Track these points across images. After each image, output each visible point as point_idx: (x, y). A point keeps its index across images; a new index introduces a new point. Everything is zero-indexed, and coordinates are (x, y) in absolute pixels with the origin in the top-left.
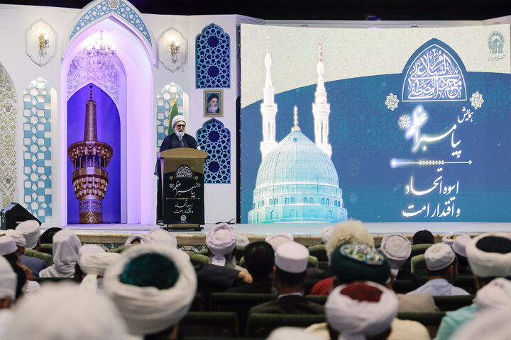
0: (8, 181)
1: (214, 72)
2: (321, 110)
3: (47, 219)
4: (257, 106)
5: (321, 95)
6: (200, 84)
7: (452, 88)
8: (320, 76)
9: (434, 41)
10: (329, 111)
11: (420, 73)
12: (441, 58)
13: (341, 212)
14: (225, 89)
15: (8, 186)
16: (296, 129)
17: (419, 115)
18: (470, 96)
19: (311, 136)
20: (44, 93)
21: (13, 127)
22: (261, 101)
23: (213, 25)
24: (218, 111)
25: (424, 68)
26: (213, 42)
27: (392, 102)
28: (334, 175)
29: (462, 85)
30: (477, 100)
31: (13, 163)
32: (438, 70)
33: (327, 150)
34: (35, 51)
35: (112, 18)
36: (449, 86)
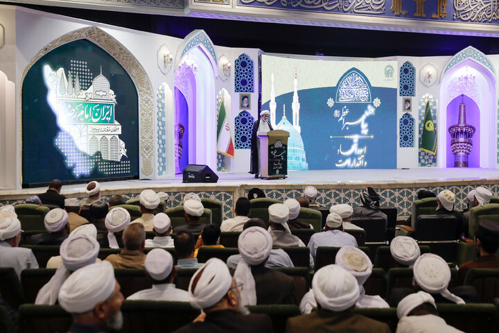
0: (147, 149)
1: (244, 82)
2: (296, 106)
3: (164, 173)
4: (268, 103)
5: (296, 98)
6: (237, 90)
7: (363, 96)
8: (295, 87)
9: (354, 69)
10: (299, 107)
11: (345, 87)
12: (357, 79)
13: (305, 165)
14: (251, 93)
15: (147, 152)
16: (284, 117)
17: (345, 110)
18: (373, 100)
19: (291, 122)
20: (162, 92)
21: (151, 114)
22: (270, 101)
23: (243, 55)
24: (248, 106)
25: (348, 84)
26: (244, 64)
27: (331, 103)
28: (302, 144)
29: (369, 94)
30: (377, 102)
31: (151, 138)
32: (356, 85)
33: (298, 129)
34: (162, 65)
35: (199, 47)
36: (362, 94)
